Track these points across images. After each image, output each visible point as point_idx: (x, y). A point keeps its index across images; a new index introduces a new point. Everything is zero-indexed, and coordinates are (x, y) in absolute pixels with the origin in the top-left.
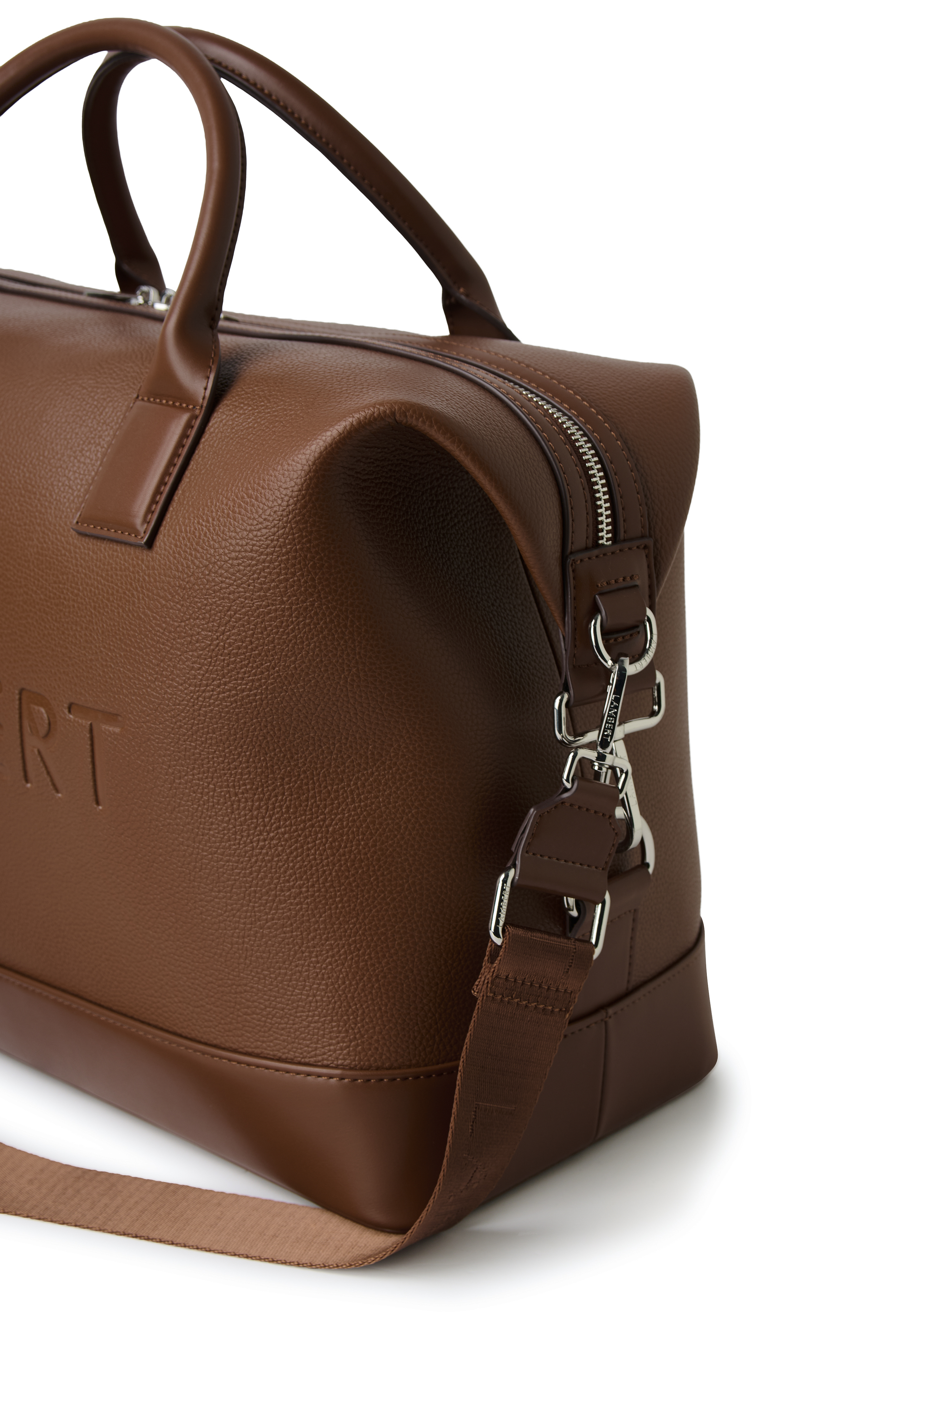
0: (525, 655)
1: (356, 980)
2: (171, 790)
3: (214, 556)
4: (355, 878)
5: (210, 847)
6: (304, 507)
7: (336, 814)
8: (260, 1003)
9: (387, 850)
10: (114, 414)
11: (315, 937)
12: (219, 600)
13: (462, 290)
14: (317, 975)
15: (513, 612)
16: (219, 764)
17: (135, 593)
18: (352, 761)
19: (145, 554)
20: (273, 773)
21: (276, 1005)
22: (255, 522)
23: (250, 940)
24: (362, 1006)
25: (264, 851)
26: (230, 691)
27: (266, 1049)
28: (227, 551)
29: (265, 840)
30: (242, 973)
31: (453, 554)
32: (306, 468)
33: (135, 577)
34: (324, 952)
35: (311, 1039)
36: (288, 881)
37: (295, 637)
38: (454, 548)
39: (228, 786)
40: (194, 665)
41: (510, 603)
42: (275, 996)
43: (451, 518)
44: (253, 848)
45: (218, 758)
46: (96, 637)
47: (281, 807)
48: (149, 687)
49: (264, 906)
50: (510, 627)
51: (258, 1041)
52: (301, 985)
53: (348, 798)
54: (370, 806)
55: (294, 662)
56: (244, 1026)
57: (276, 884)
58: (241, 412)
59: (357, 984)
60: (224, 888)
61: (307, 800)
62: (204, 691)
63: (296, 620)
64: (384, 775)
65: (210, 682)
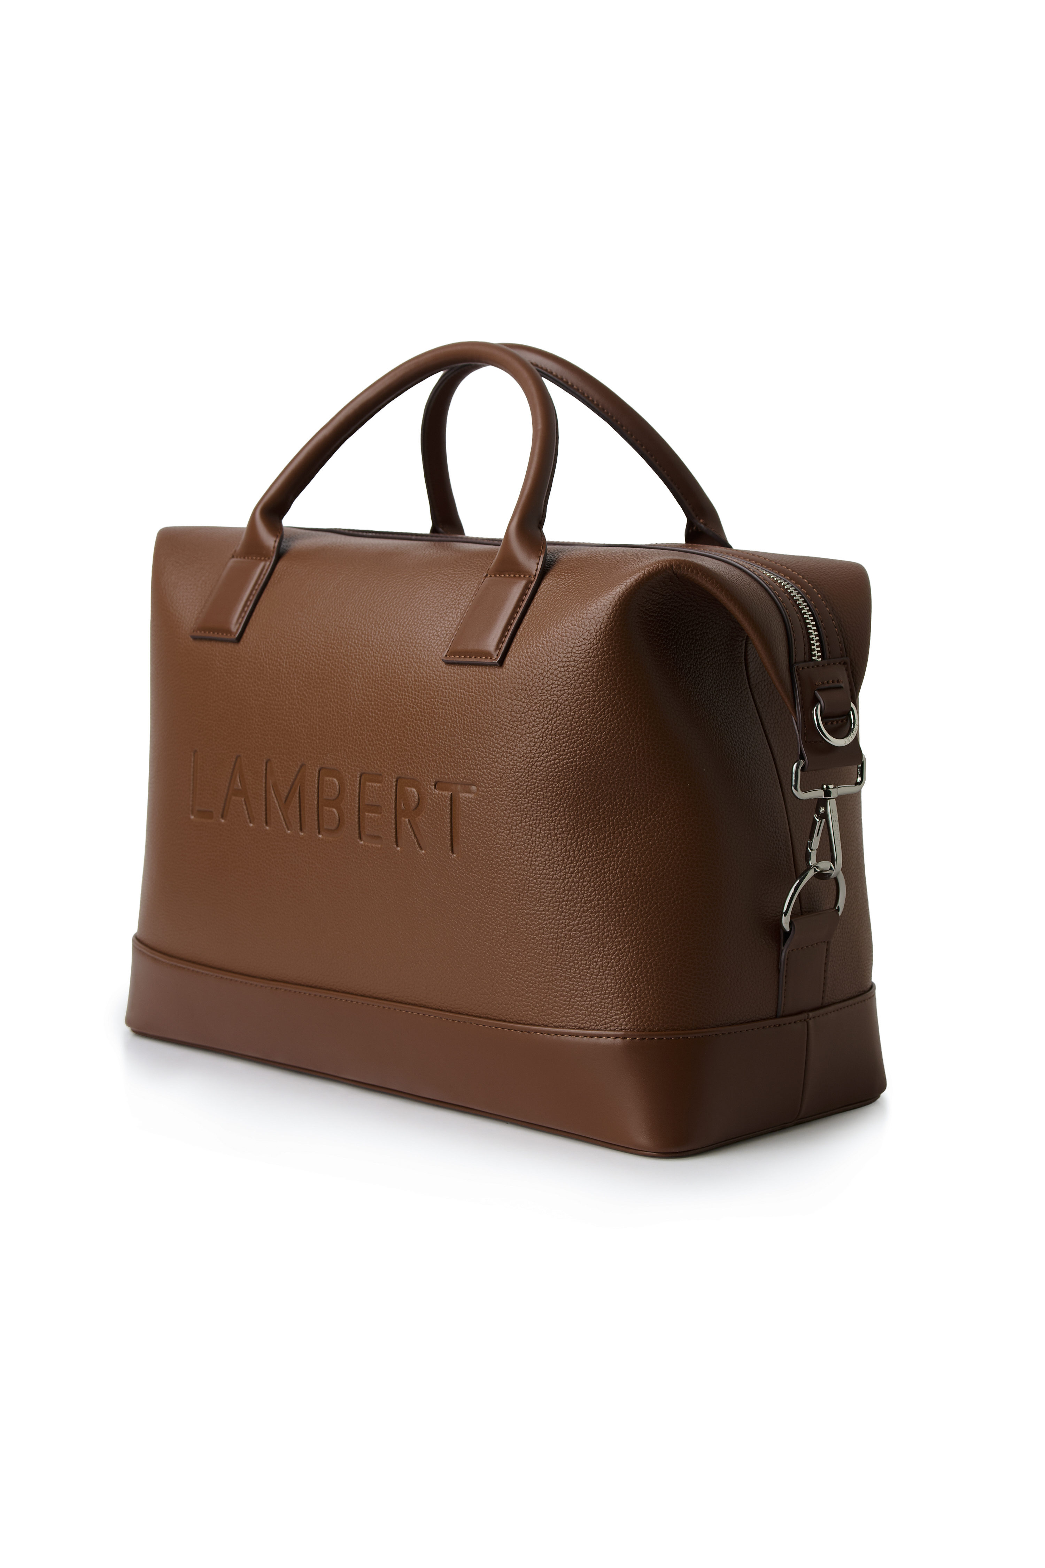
0: (753, 750)
1: (636, 967)
2: (509, 834)
3: (548, 666)
4: (637, 893)
5: (536, 874)
6: (611, 629)
7: (624, 848)
8: (566, 987)
9: (659, 874)
10: (468, 589)
11: (608, 936)
12: (550, 696)
13: (701, 521)
14: (608, 964)
15: (745, 722)
16: (544, 813)
17: (489, 697)
18: (637, 811)
19: (497, 671)
20: (582, 819)
21: (578, 988)
22: (577, 641)
23: (561, 941)
24: (639, 985)
25: (573, 875)
26: (554, 760)
27: (569, 1022)
28: (556, 662)
29: (574, 867)
30: (554, 966)
31: (705, 676)
32: (613, 603)
33: (489, 687)
34: (614, 947)
35: (602, 1012)
36: (590, 896)
37: (602, 720)
38: (706, 673)
39: (550, 829)
40: (530, 743)
41: (742, 715)
42: (577, 981)
43: (705, 653)
44: (566, 873)
45: (543, 809)
46: (458, 731)
47: (586, 843)
48: (497, 761)
49: (572, 915)
50: (743, 730)
51: (563, 1017)
52: (597, 972)
53: (633, 837)
54: (648, 843)
55: (600, 738)
56: (554, 1006)
57: (581, 899)
58: (563, 577)
59: (637, 969)
60: (544, 903)
61: (605, 838)
62: (536, 761)
63: (602, 708)
64: (658, 821)
65: (541, 754)
